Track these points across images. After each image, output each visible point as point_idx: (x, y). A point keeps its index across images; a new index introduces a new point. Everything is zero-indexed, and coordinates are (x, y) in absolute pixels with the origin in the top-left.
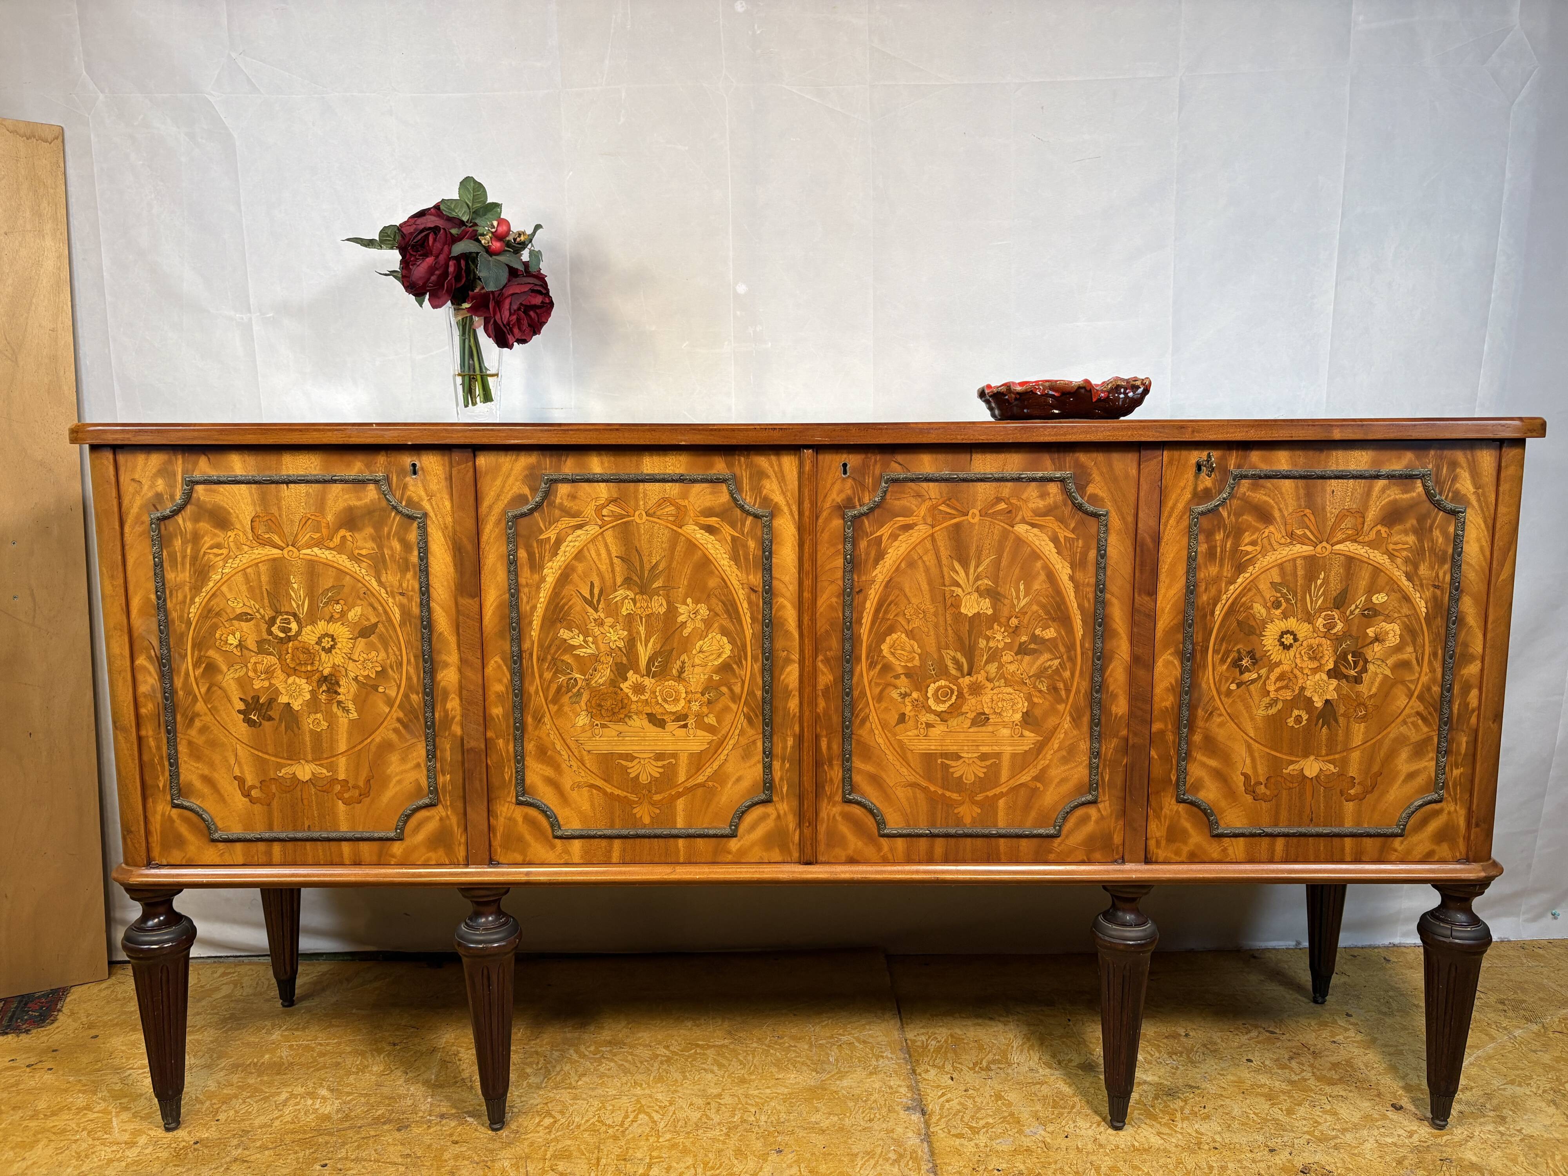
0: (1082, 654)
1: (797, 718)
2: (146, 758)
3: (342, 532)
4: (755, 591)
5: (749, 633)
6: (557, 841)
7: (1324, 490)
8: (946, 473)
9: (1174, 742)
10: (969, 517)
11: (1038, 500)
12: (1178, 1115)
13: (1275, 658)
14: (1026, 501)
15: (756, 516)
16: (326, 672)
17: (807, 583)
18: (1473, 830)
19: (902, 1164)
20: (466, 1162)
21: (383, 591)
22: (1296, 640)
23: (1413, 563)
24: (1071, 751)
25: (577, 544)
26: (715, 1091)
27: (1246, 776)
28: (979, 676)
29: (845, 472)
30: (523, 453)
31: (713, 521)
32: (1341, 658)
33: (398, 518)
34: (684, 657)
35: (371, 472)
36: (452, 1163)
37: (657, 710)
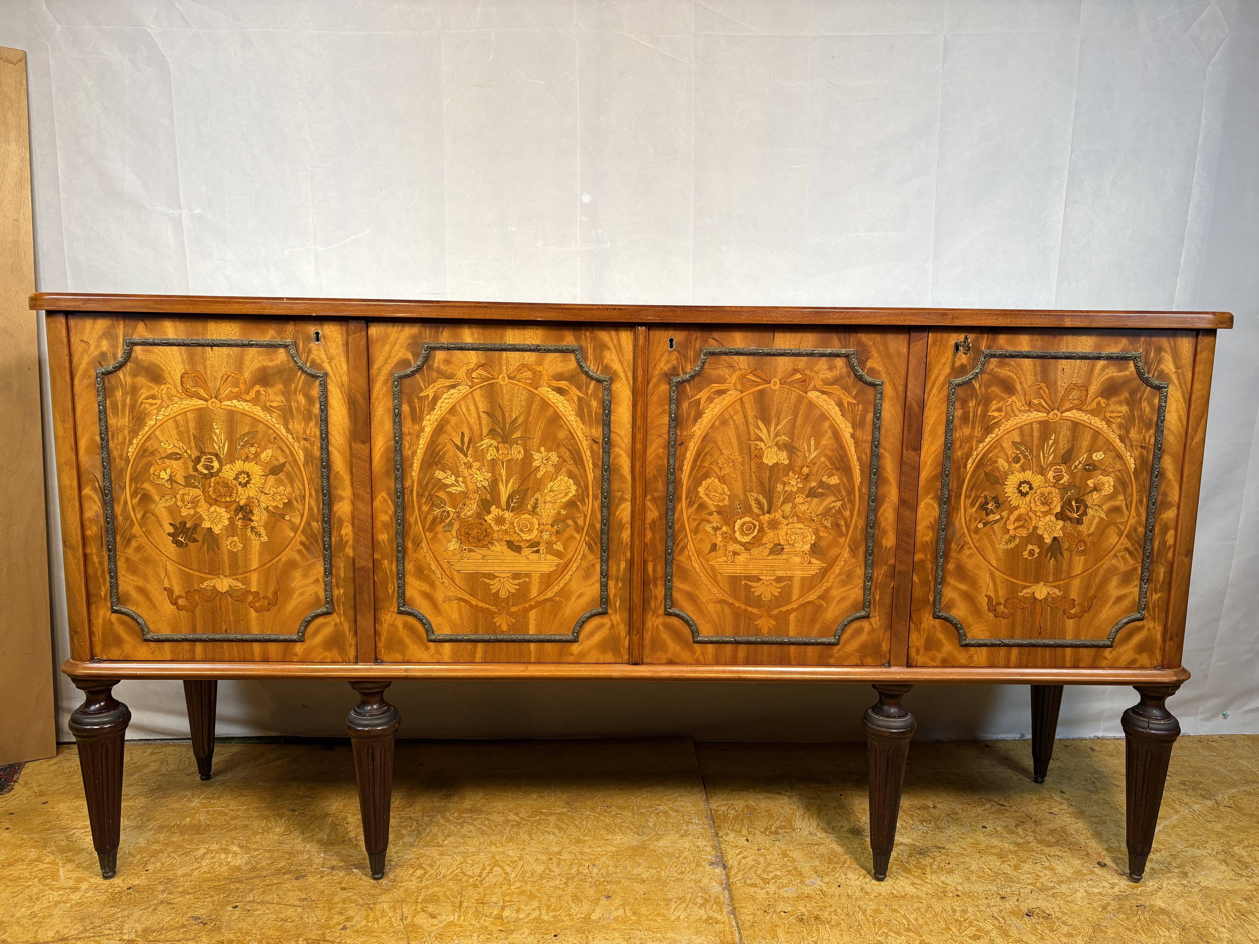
0: (860, 497)
1: (629, 546)
2: (90, 571)
3: (257, 388)
4: (597, 443)
5: (590, 476)
6: (431, 645)
7: (1056, 368)
8: (753, 348)
9: (932, 569)
10: (771, 385)
11: (827, 372)
12: (928, 869)
13: (1014, 503)
14: (817, 373)
15: (598, 381)
16: (242, 503)
17: (639, 436)
18: (1168, 643)
19: (708, 908)
20: (352, 905)
21: (290, 436)
22: (1031, 488)
23: (1125, 428)
24: (849, 576)
25: (451, 400)
26: (556, 849)
27: (988, 597)
28: (777, 514)
29: (671, 346)
30: (407, 325)
31: (563, 384)
32: (1066, 504)
33: (303, 377)
34: (538, 495)
35: (282, 339)
36: (340, 905)
37: (514, 538)
